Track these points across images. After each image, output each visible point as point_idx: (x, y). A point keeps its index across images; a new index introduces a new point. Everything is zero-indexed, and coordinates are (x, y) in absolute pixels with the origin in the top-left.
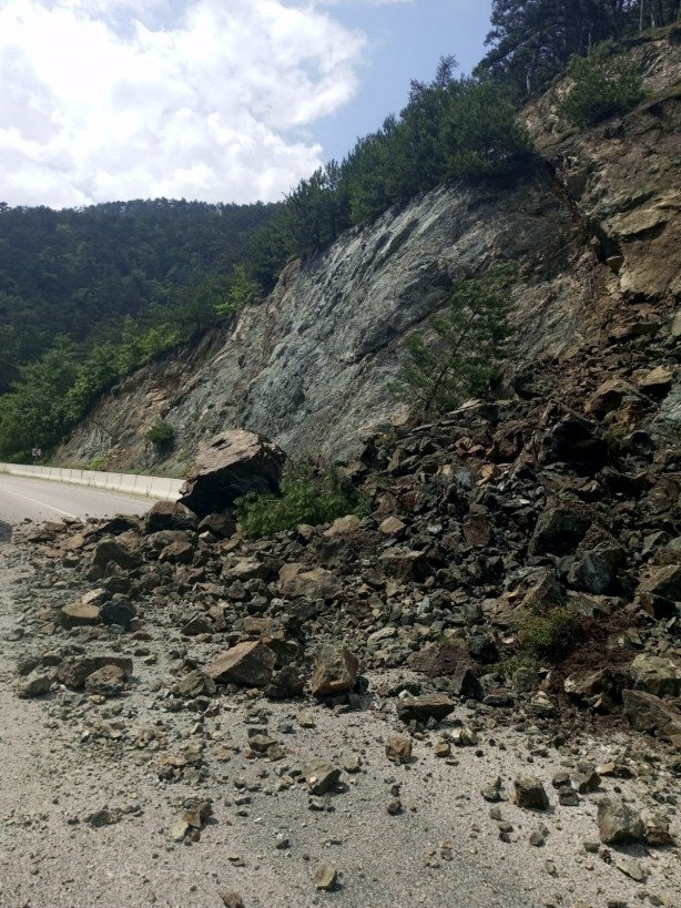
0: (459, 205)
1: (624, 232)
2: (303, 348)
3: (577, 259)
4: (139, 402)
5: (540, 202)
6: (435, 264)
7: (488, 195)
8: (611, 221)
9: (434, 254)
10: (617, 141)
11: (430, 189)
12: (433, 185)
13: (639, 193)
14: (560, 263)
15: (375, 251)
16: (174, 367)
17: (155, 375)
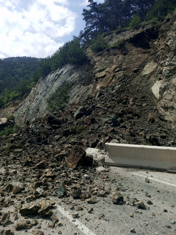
0: (71, 68)
1: (98, 77)
2: (40, 98)
3: (93, 81)
4: (9, 110)
5: (87, 68)
6: (66, 81)
7: (78, 66)
8: (97, 74)
9: (66, 79)
10: (100, 57)
11: (66, 64)
12: (67, 64)
13: (102, 68)
14: (91, 82)
15: (55, 77)
16: (17, 101)
17: (13, 103)
